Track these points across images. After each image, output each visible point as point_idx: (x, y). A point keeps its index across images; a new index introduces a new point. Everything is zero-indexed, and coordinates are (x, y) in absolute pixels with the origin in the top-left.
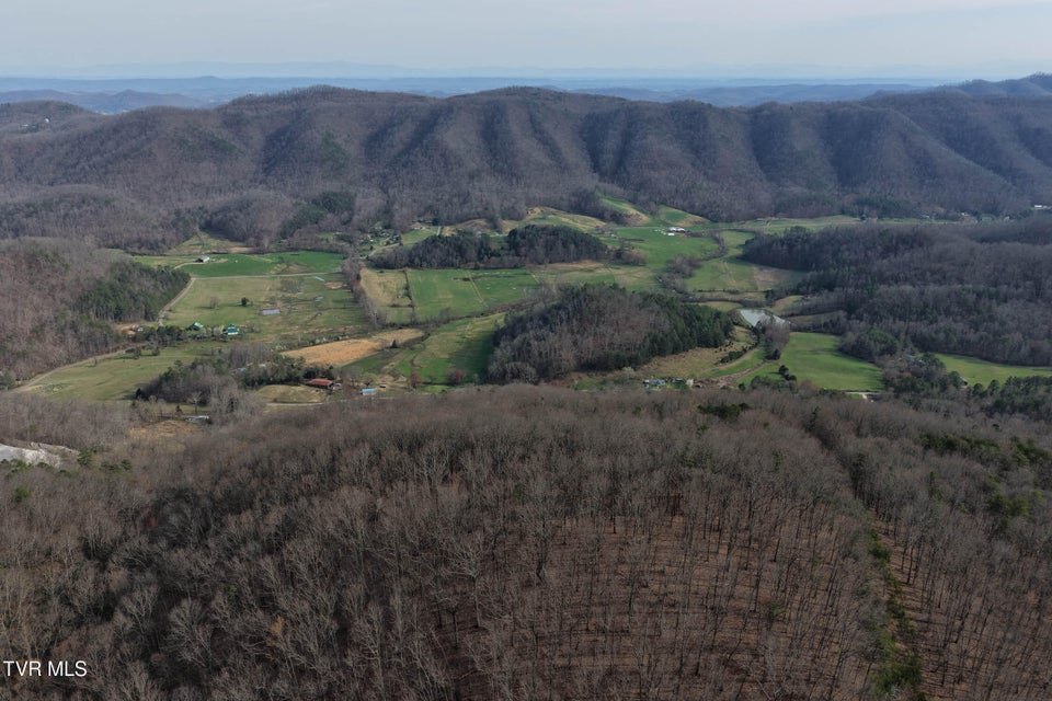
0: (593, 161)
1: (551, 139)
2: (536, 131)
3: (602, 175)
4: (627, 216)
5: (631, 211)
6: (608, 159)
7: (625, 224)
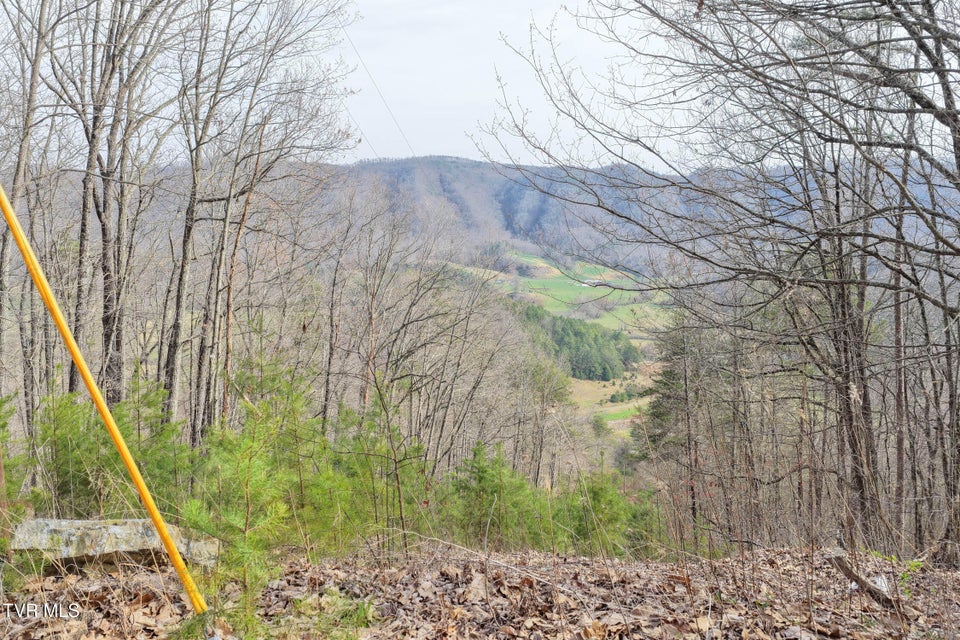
0: (507, 220)
1: (461, 198)
2: (444, 190)
3: (514, 233)
4: (535, 268)
5: (541, 263)
6: (523, 218)
7: (531, 276)
